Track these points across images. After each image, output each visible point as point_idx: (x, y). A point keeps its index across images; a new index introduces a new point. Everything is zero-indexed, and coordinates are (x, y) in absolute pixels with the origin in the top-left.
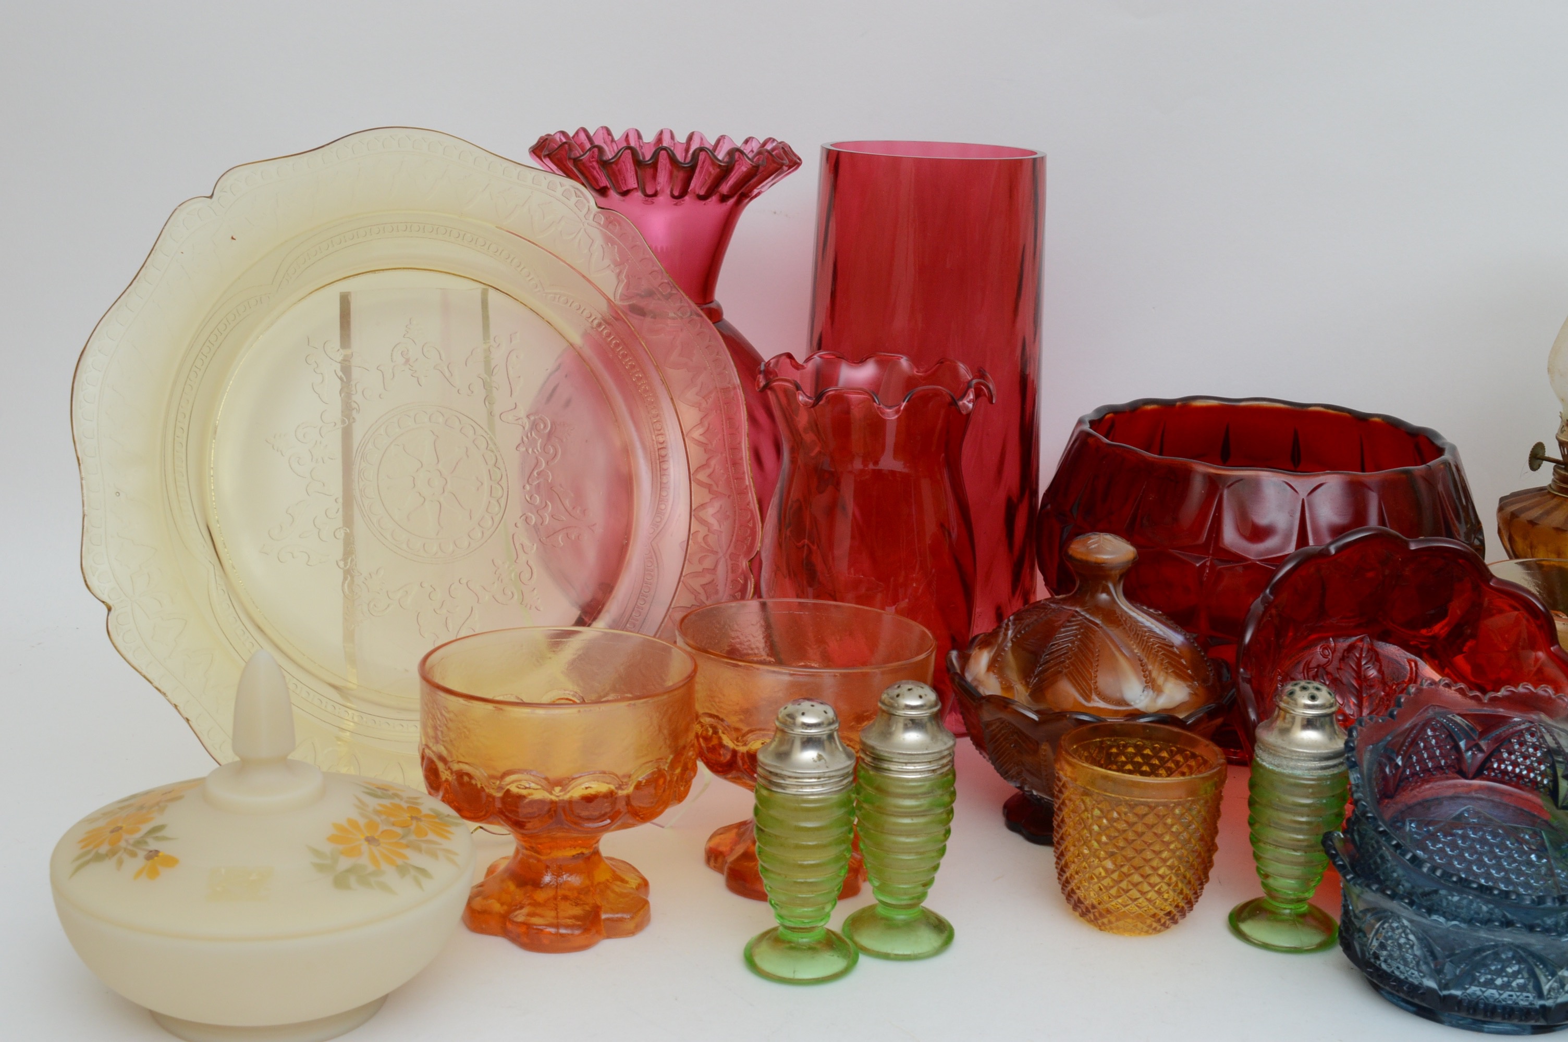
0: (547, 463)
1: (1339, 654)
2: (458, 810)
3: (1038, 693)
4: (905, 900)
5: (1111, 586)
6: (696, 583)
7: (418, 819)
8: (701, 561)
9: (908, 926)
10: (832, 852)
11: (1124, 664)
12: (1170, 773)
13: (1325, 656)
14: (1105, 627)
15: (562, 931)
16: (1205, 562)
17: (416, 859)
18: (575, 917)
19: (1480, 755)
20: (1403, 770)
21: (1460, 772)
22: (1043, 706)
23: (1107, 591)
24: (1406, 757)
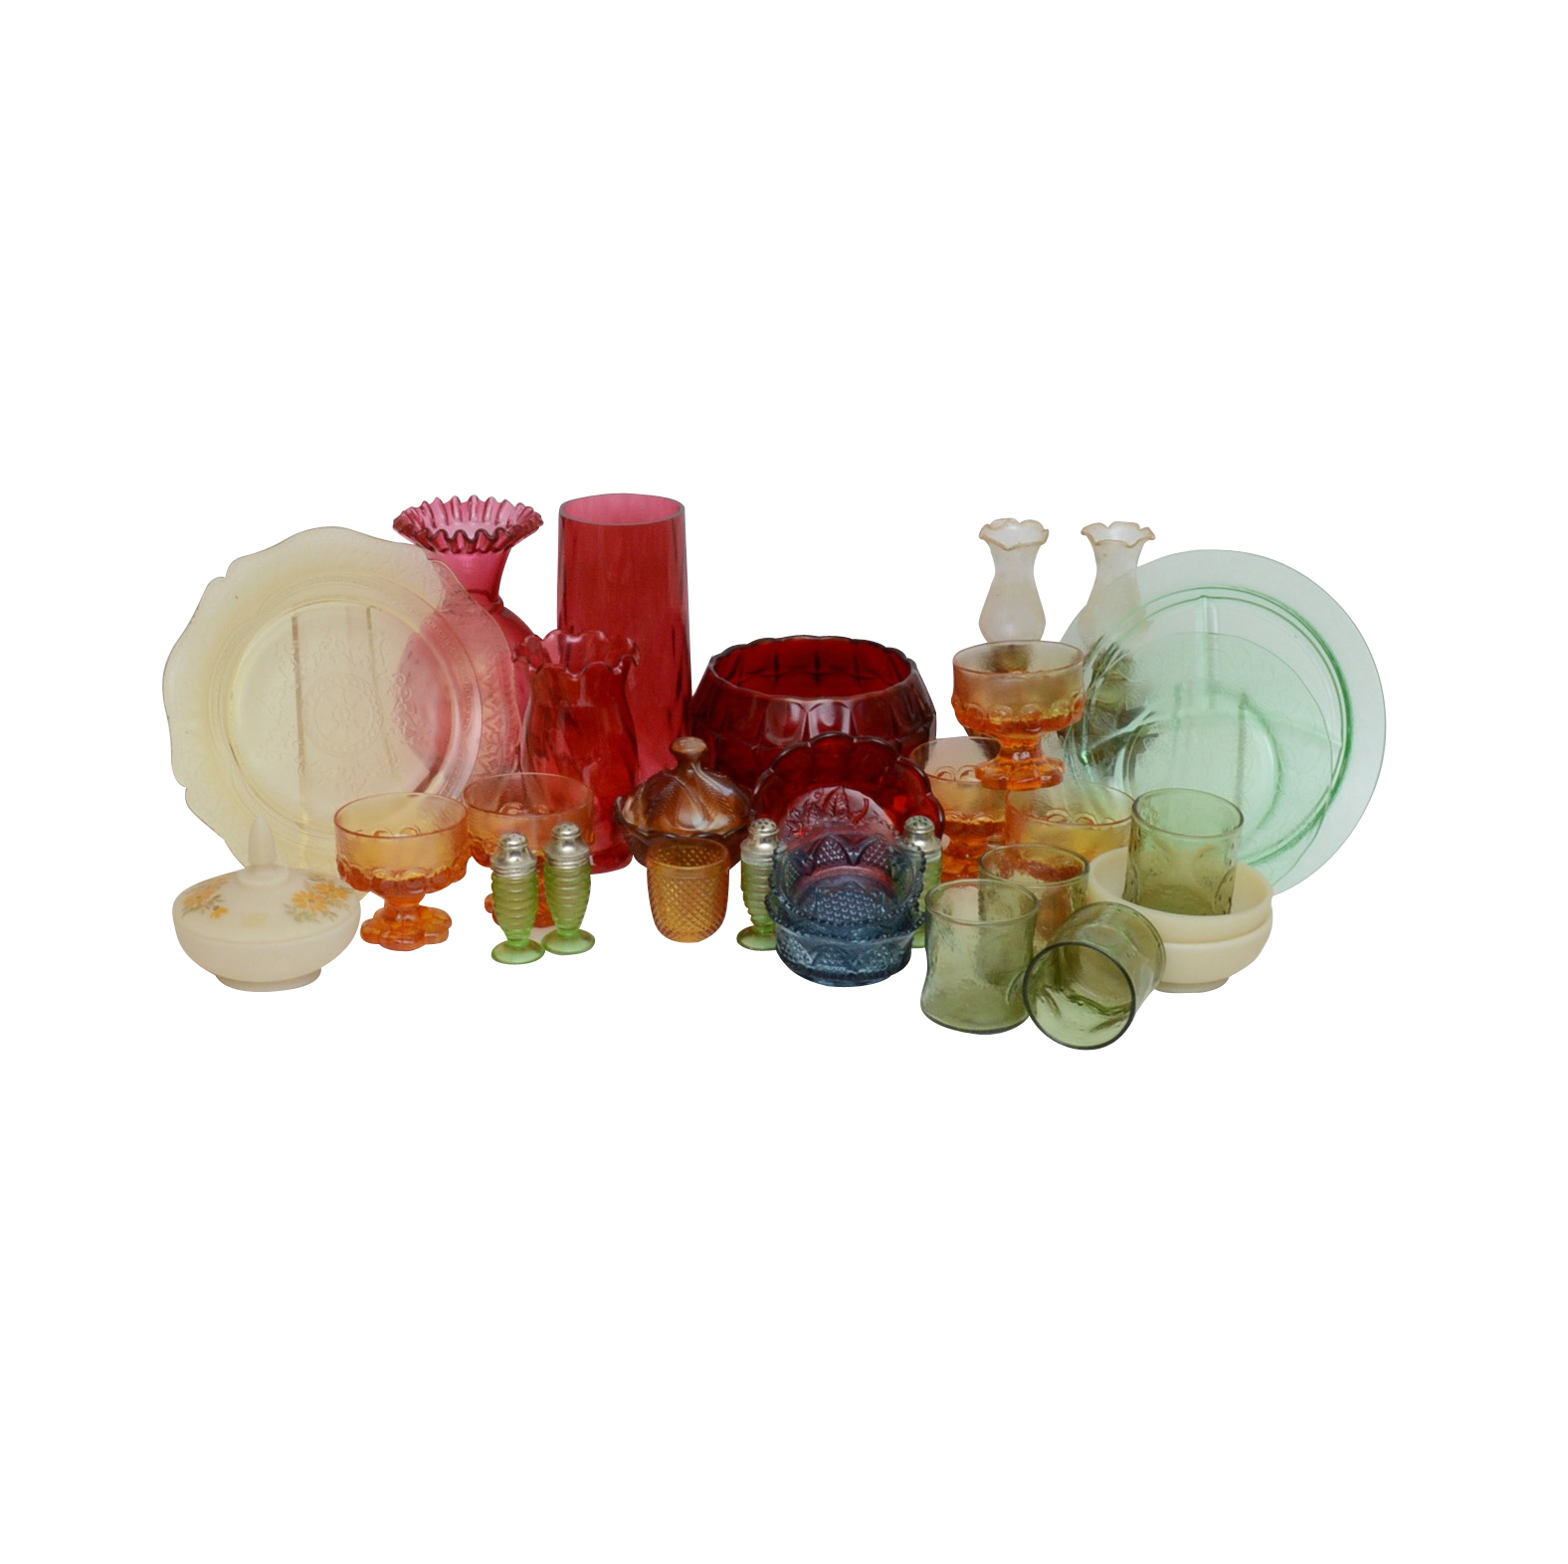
0: (404, 699)
1: (824, 797)
2: (353, 885)
3: (650, 822)
4: (569, 926)
5: (693, 765)
6: (486, 761)
7: (333, 890)
8: (488, 749)
9: (573, 939)
10: (528, 904)
12: (700, 864)
13: (817, 797)
14: (687, 787)
15: (405, 942)
17: (332, 909)
18: (412, 936)
19: (857, 854)
20: (815, 861)
21: (849, 862)
22: (652, 829)
23: (691, 768)
24: (816, 856)
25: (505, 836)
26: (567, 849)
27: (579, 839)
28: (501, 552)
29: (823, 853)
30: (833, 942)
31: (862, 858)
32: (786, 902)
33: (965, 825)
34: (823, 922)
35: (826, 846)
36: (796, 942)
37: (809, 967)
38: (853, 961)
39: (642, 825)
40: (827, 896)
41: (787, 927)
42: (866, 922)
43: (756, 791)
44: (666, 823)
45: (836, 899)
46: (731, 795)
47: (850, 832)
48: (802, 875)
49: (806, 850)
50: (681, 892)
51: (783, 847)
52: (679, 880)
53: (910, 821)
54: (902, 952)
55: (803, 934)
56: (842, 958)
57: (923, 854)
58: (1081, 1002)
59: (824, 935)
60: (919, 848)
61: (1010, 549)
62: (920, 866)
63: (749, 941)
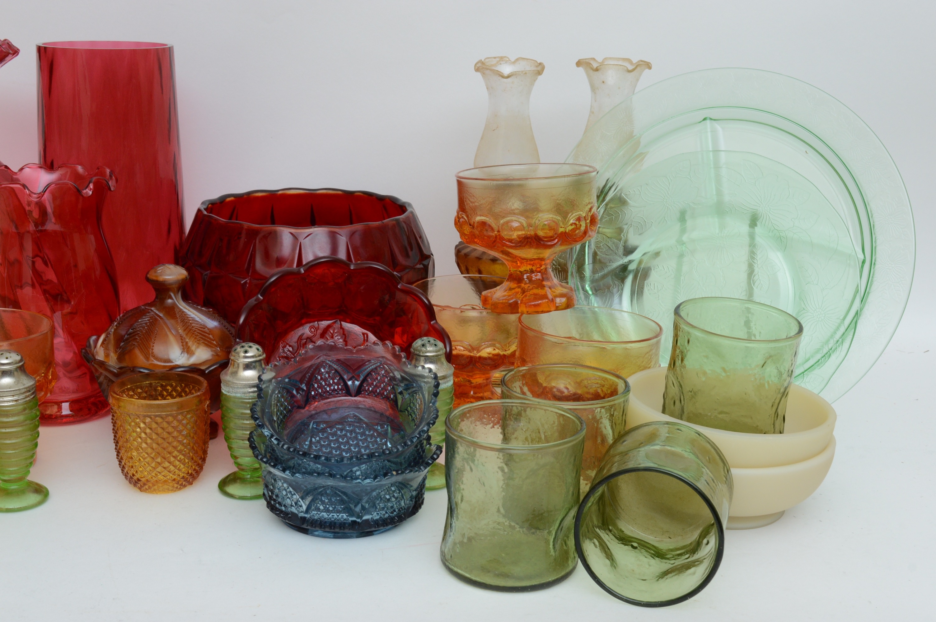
1: (320, 331)
3: (121, 357)
4: (14, 477)
5: (172, 295)
9: (19, 493)
11: (172, 338)
12: (173, 397)
13: (311, 332)
14: (164, 318)
16: (247, 281)
19: (357, 383)
20: (308, 392)
21: (348, 392)
22: (122, 365)
23: (170, 297)
24: (309, 385)
26: (6, 381)
29: (317, 381)
30: (330, 482)
31: (363, 388)
32: (272, 436)
33: (471, 357)
34: (317, 457)
35: (321, 374)
36: (285, 485)
37: (302, 515)
38: (355, 506)
39: (113, 361)
40: (323, 431)
41: (274, 466)
42: (371, 456)
43: (242, 320)
44: (140, 359)
45: (334, 434)
46: (216, 327)
47: (348, 356)
48: (292, 408)
49: (298, 378)
50: (148, 431)
51: (268, 375)
52: (145, 416)
53: (418, 343)
54: (414, 493)
55: (293, 474)
56: (342, 502)
57: (436, 377)
58: (635, 545)
59: (319, 474)
60: (430, 370)
61: (508, 77)
62: (433, 390)
63: (232, 489)
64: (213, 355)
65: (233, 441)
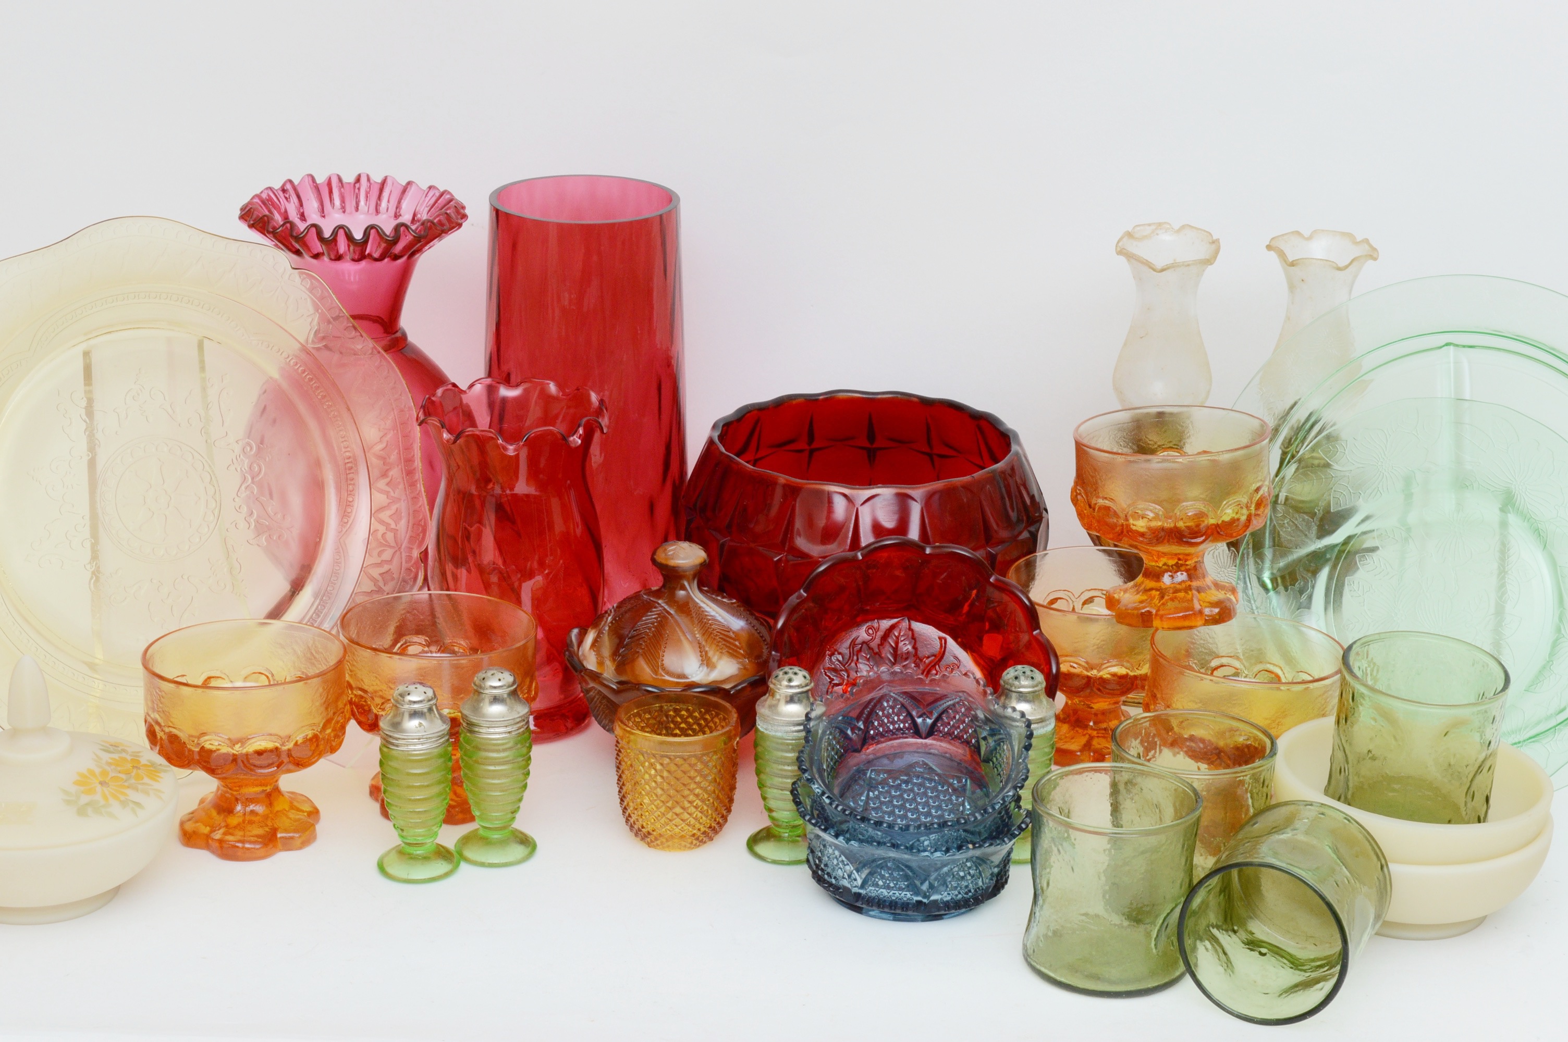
0: (253, 479)
1: (880, 633)
2: (169, 760)
3: (620, 668)
4: (498, 824)
5: (686, 584)
6: (375, 573)
7: (137, 768)
8: (380, 554)
9: (503, 843)
10: (435, 790)
11: (687, 645)
12: (695, 733)
13: (869, 634)
14: (676, 617)
15: (247, 846)
16: (783, 557)
17: (133, 796)
18: (258, 836)
19: (929, 721)
20: (866, 731)
21: (917, 733)
22: (623, 678)
23: (683, 588)
24: (868, 722)
25: (402, 688)
26: (496, 709)
27: (514, 693)
28: (405, 258)
29: (878, 718)
30: (893, 854)
31: (936, 728)
32: (823, 793)
33: (1088, 677)
34: (878, 824)
35: (883, 710)
36: (837, 853)
37: (855, 890)
38: (922, 884)
39: (609, 672)
40: (884, 783)
41: (825, 830)
42: (943, 825)
43: (780, 624)
44: (643, 670)
45: (898, 787)
46: (742, 629)
47: (920, 689)
48: (846, 751)
49: (854, 714)
50: (665, 774)
51: (819, 710)
52: (662, 756)
53: (1009, 674)
54: (996, 870)
55: (848, 840)
56: (906, 877)
57: (1029, 724)
58: (1264, 950)
59: (879, 843)
60: (1023, 715)
61: (1162, 270)
62: (1025, 742)
63: (763, 849)
64: (740, 669)
65: (769, 790)
